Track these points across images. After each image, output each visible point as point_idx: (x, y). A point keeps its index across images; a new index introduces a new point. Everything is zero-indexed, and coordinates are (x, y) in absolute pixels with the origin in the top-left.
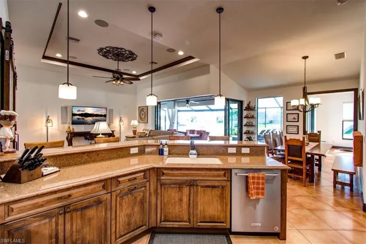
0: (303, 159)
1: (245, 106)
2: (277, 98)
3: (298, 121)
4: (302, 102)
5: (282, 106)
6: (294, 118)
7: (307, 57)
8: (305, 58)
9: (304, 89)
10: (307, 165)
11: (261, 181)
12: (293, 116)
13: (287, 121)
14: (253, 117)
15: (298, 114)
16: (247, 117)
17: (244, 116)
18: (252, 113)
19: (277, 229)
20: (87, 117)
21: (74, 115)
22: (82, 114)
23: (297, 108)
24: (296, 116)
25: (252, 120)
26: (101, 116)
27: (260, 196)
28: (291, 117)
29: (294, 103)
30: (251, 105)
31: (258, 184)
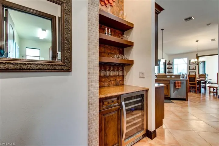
0: (196, 83)
1: (167, 63)
2: (184, 59)
3: (195, 69)
4: (196, 60)
5: (187, 63)
6: (193, 68)
7: (198, 41)
8: (197, 41)
9: (197, 54)
10: (197, 85)
11: (179, 83)
12: (193, 67)
13: (190, 70)
14: (171, 68)
15: (195, 66)
16: (168, 68)
17: (167, 68)
18: (171, 66)
19: (185, 97)
23: (195, 63)
24: (194, 67)
25: (171, 70)
27: (179, 87)
28: (191, 68)
29: (192, 61)
30: (170, 62)
31: (179, 84)
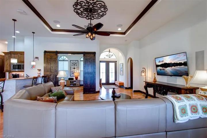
20: (166, 67)
21: (157, 66)
22: (162, 64)
26: (180, 64)
